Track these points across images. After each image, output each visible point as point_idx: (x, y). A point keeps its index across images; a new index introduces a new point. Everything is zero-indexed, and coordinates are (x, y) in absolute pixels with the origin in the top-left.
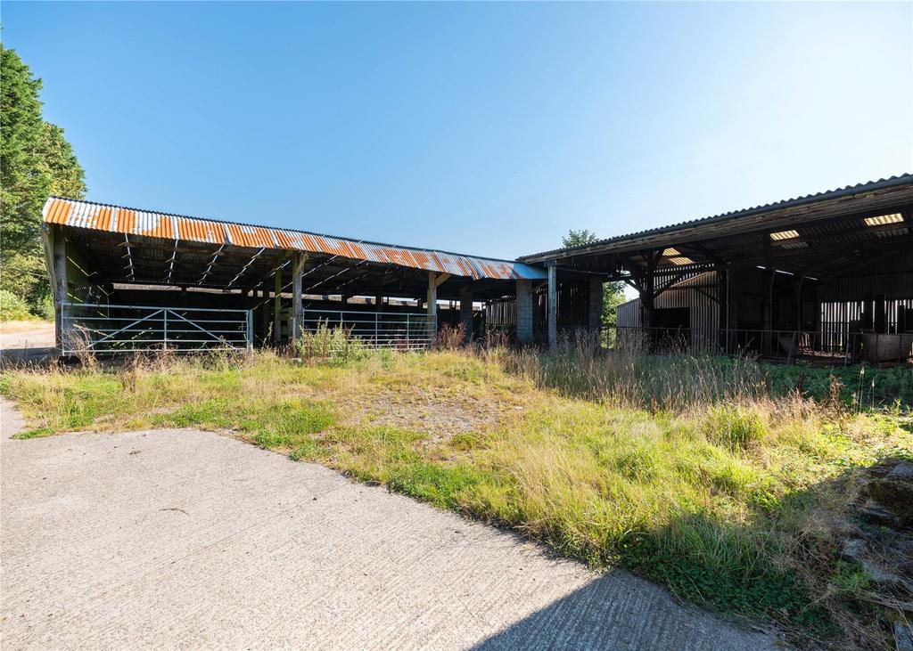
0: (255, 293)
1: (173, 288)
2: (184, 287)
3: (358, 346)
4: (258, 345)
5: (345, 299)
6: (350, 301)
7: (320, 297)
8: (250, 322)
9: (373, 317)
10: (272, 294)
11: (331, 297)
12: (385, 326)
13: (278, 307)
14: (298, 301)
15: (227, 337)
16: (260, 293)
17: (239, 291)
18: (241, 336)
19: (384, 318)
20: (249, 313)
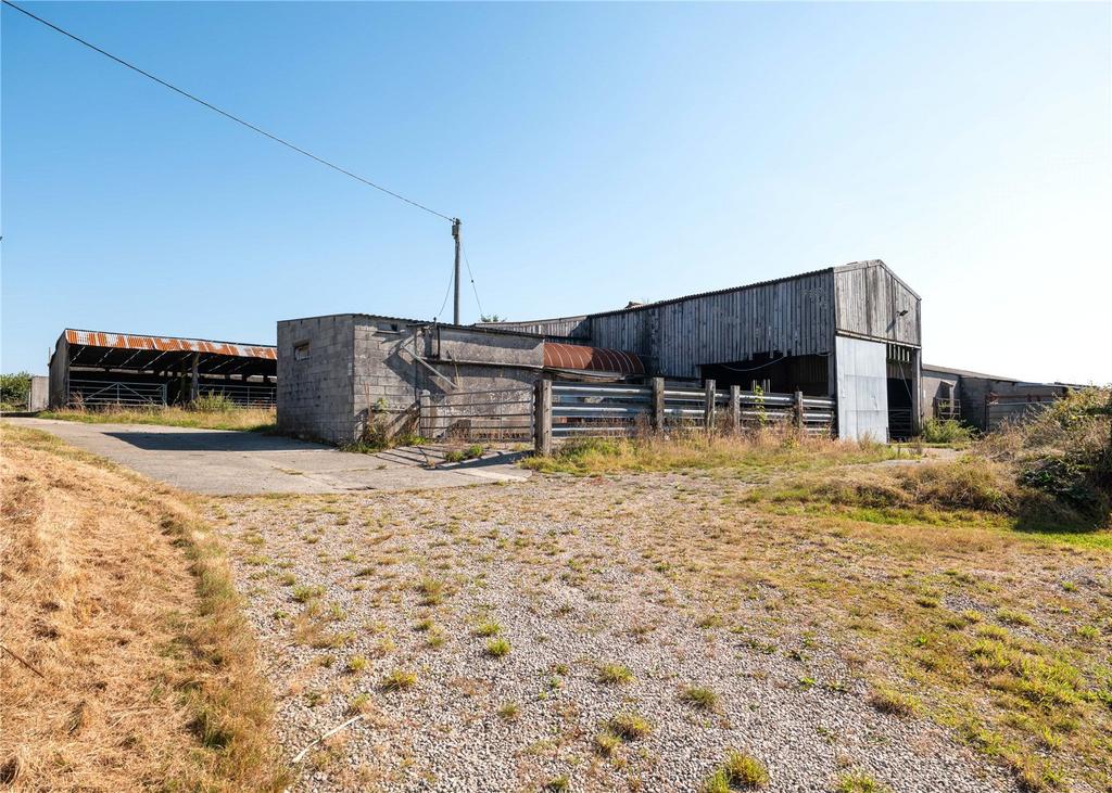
0: (166, 373)
1: (99, 369)
2: (107, 369)
3: (230, 404)
4: (170, 404)
5: (244, 378)
6: (248, 379)
7: (223, 377)
8: (165, 391)
9: (246, 390)
10: (179, 374)
11: (232, 376)
12: (253, 395)
13: (183, 383)
14: (195, 379)
15: (154, 398)
16: (170, 374)
17: (152, 372)
18: (159, 399)
19: (251, 390)
20: (165, 386)
